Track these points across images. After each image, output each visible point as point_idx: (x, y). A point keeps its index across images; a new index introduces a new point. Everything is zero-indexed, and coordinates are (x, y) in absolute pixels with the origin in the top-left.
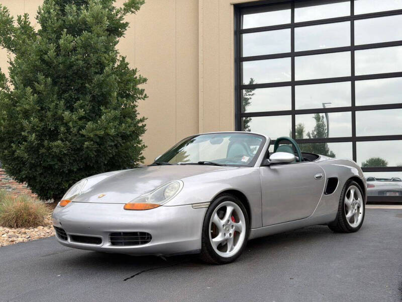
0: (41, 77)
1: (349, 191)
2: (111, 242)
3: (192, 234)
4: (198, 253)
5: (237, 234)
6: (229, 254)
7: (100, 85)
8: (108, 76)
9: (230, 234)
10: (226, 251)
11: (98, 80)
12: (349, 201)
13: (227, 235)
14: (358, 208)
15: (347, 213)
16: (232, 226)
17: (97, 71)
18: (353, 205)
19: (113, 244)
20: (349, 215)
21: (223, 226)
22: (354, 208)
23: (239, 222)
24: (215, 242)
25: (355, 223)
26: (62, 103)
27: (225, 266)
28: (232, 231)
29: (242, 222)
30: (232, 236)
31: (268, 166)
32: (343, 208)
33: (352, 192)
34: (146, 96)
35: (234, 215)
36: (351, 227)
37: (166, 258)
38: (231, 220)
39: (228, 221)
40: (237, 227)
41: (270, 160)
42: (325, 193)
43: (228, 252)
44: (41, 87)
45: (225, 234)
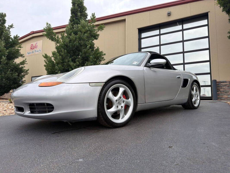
0: (63, 50)
1: (193, 88)
2: (31, 111)
3: (89, 105)
4: (94, 120)
5: (127, 107)
6: (121, 120)
7: (85, 53)
8: (88, 50)
9: (122, 107)
10: (118, 118)
11: (84, 51)
12: (194, 93)
13: (120, 107)
14: (198, 96)
15: (192, 99)
16: (124, 101)
17: (84, 48)
18: (195, 94)
19: (32, 112)
20: (193, 100)
21: (116, 100)
22: (196, 96)
23: (129, 99)
24: (109, 112)
25: (196, 104)
26: (70, 59)
27: (117, 129)
28: (123, 105)
29: (131, 99)
30: (123, 108)
31: (149, 67)
32: (191, 96)
33: (195, 88)
34: (105, 60)
35: (125, 94)
36: (194, 106)
37: (71, 123)
38: (122, 97)
39: (120, 97)
40: (127, 102)
41: (151, 64)
42: (182, 87)
43: (120, 119)
44: (63, 54)
45: (117, 106)
